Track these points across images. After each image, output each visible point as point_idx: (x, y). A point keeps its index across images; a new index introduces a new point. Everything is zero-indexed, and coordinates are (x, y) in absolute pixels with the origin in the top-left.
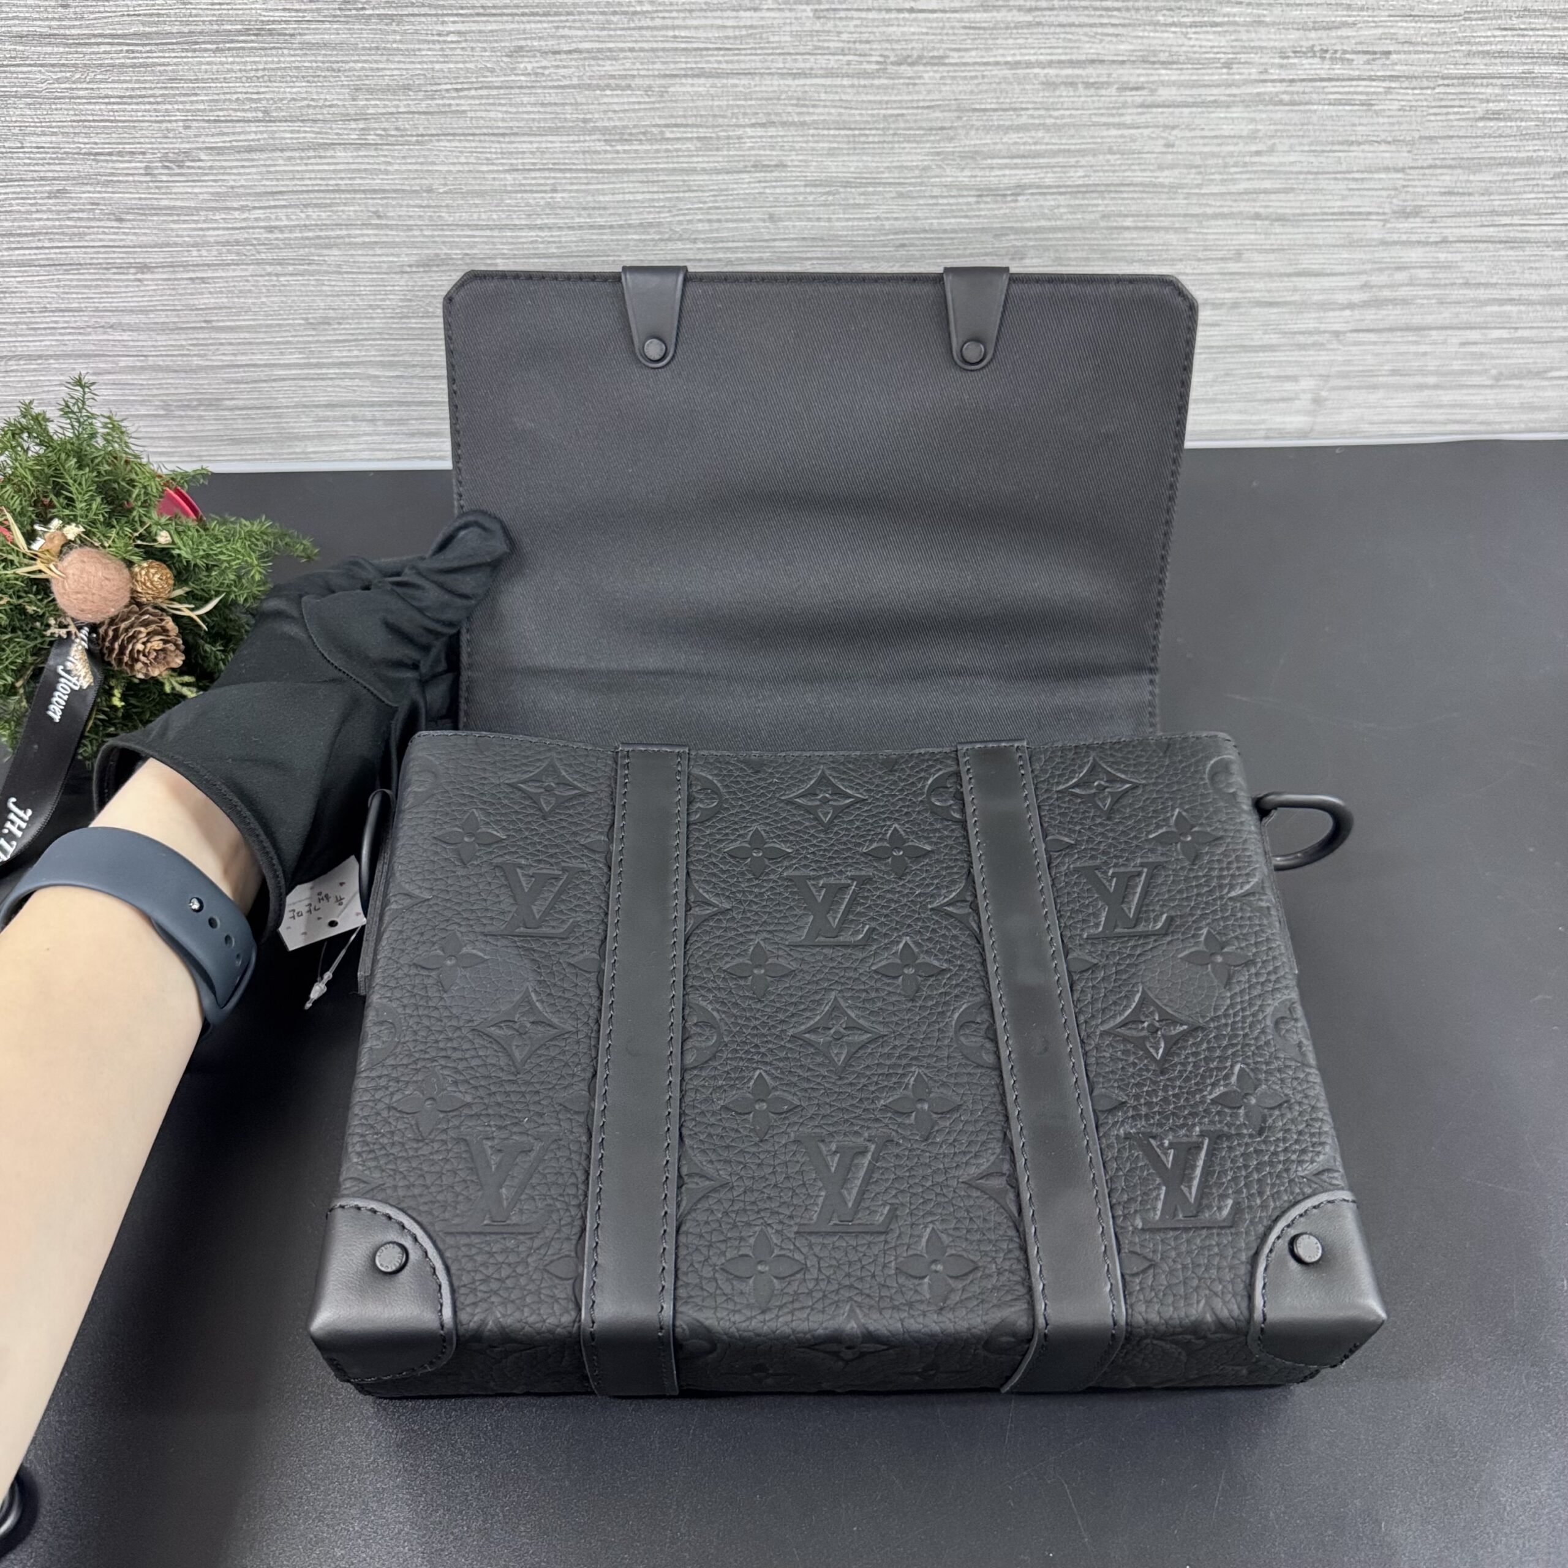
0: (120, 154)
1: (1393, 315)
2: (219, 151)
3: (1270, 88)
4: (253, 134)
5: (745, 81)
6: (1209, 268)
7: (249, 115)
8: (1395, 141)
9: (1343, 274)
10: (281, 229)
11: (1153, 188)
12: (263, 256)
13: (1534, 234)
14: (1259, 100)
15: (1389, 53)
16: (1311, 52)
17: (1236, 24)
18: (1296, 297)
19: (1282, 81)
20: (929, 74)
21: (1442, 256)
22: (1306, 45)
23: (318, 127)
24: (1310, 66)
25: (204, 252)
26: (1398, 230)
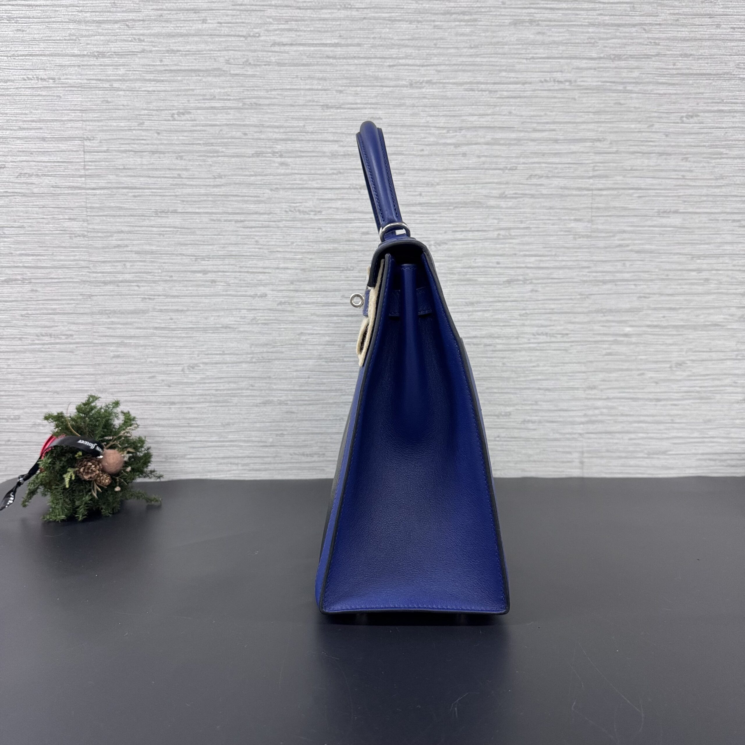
0: (176, 364)
1: (600, 427)
2: (206, 364)
3: (531, 345)
4: (218, 358)
6: (528, 408)
7: (218, 352)
8: (579, 363)
9: (575, 410)
10: (220, 390)
11: (502, 379)
12: (213, 400)
13: (640, 396)
14: (530, 349)
15: (567, 334)
16: (542, 334)
17: (516, 325)
18: (561, 419)
19: (535, 343)
21: (610, 404)
22: (540, 332)
23: (238, 357)
24: (543, 338)
25: (194, 398)
26: (589, 394)
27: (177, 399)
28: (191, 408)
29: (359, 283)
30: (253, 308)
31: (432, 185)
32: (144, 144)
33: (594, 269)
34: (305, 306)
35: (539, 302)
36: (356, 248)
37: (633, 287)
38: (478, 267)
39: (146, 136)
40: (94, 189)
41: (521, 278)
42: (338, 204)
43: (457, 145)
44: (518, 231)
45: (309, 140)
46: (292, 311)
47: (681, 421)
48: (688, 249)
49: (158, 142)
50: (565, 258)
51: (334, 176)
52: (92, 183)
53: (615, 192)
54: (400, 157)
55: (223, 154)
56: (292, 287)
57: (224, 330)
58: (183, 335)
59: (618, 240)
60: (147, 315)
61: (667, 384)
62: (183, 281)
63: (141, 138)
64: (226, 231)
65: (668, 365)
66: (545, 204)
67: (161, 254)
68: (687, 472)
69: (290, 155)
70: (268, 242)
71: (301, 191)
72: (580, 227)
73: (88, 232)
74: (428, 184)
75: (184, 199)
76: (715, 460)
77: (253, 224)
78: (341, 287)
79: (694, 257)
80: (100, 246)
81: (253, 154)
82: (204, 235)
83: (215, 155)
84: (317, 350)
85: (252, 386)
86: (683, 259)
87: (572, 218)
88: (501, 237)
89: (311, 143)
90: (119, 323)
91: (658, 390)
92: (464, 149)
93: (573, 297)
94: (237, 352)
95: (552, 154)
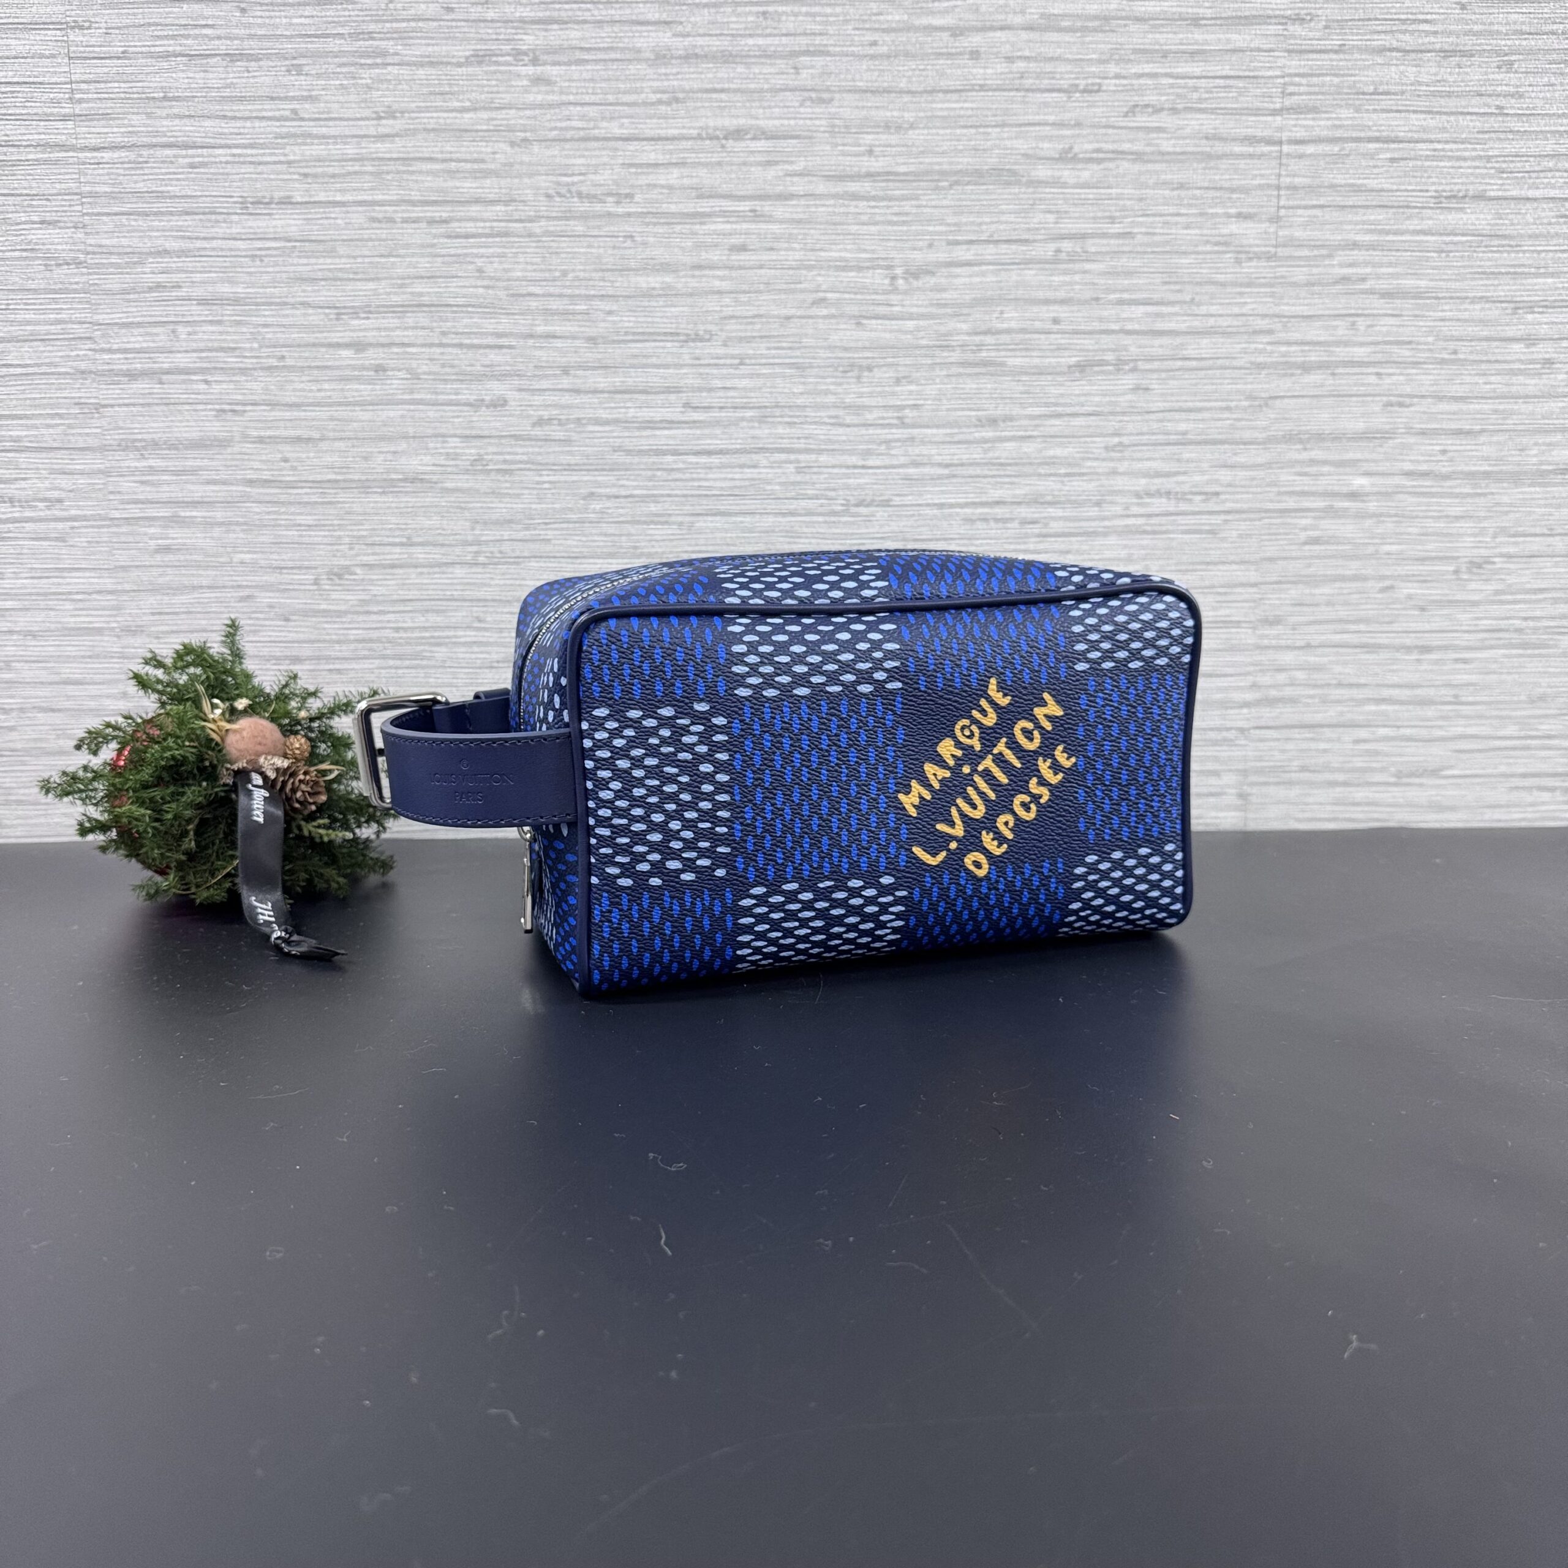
0: (299, 568)
1: (1287, 714)
2: (369, 567)
3: (1131, 521)
4: (396, 554)
5: (748, 519)
7: (397, 540)
8: (1243, 562)
10: (405, 629)
12: (388, 652)
13: (1383, 639)
14: (1128, 531)
15: (1217, 494)
16: (1159, 493)
17: (1097, 474)
19: (1142, 516)
20: (881, 513)
21: (1312, 659)
22: (1153, 488)
23: (443, 550)
24: (1160, 504)
25: (344, 648)
26: (1267, 636)
27: (306, 651)
28: (339, 671)
29: (724, 371)
30: (474, 432)
31: (899, 128)
32: (211, 39)
33: (1282, 336)
34: (597, 428)
35: (1153, 416)
36: (717, 283)
37: (1373, 379)
38: (1008, 331)
39: (214, 17)
40: (96, 149)
41: (1110, 357)
42: (673, 176)
43: (956, 32)
44: (1105, 241)
45: (599, 22)
46: (567, 441)
47: (1478, 699)
48: (1504, 289)
49: (242, 32)
50: (1213, 309)
51: (663, 108)
52: (89, 133)
53: (1336, 149)
54: (819, 61)
55: (396, 59)
56: (566, 382)
57: (409, 487)
58: (314, 499)
59: (1341, 265)
60: (229, 450)
61: (1445, 612)
62: (309, 367)
63: (204, 23)
64: (407, 246)
65: (1451, 568)
66: (1169, 177)
67: (257, 304)
68: (1487, 817)
69: (557, 58)
70: (506, 270)
71: (583, 145)
72: (1250, 233)
73: (88, 253)
74: (887, 127)
75: (306, 170)
76: (1552, 789)
77: (470, 227)
78: (682, 383)
79: (1517, 307)
80: (116, 287)
81: (467, 58)
82: (355, 257)
83: (379, 61)
84: (629, 535)
85: (480, 621)
86: (1494, 312)
87: (1233, 211)
88: (1063, 256)
89: (607, 29)
90: (165, 471)
91: (1427, 627)
92: (975, 40)
93: (1233, 404)
94: (441, 538)
95: (1184, 52)
